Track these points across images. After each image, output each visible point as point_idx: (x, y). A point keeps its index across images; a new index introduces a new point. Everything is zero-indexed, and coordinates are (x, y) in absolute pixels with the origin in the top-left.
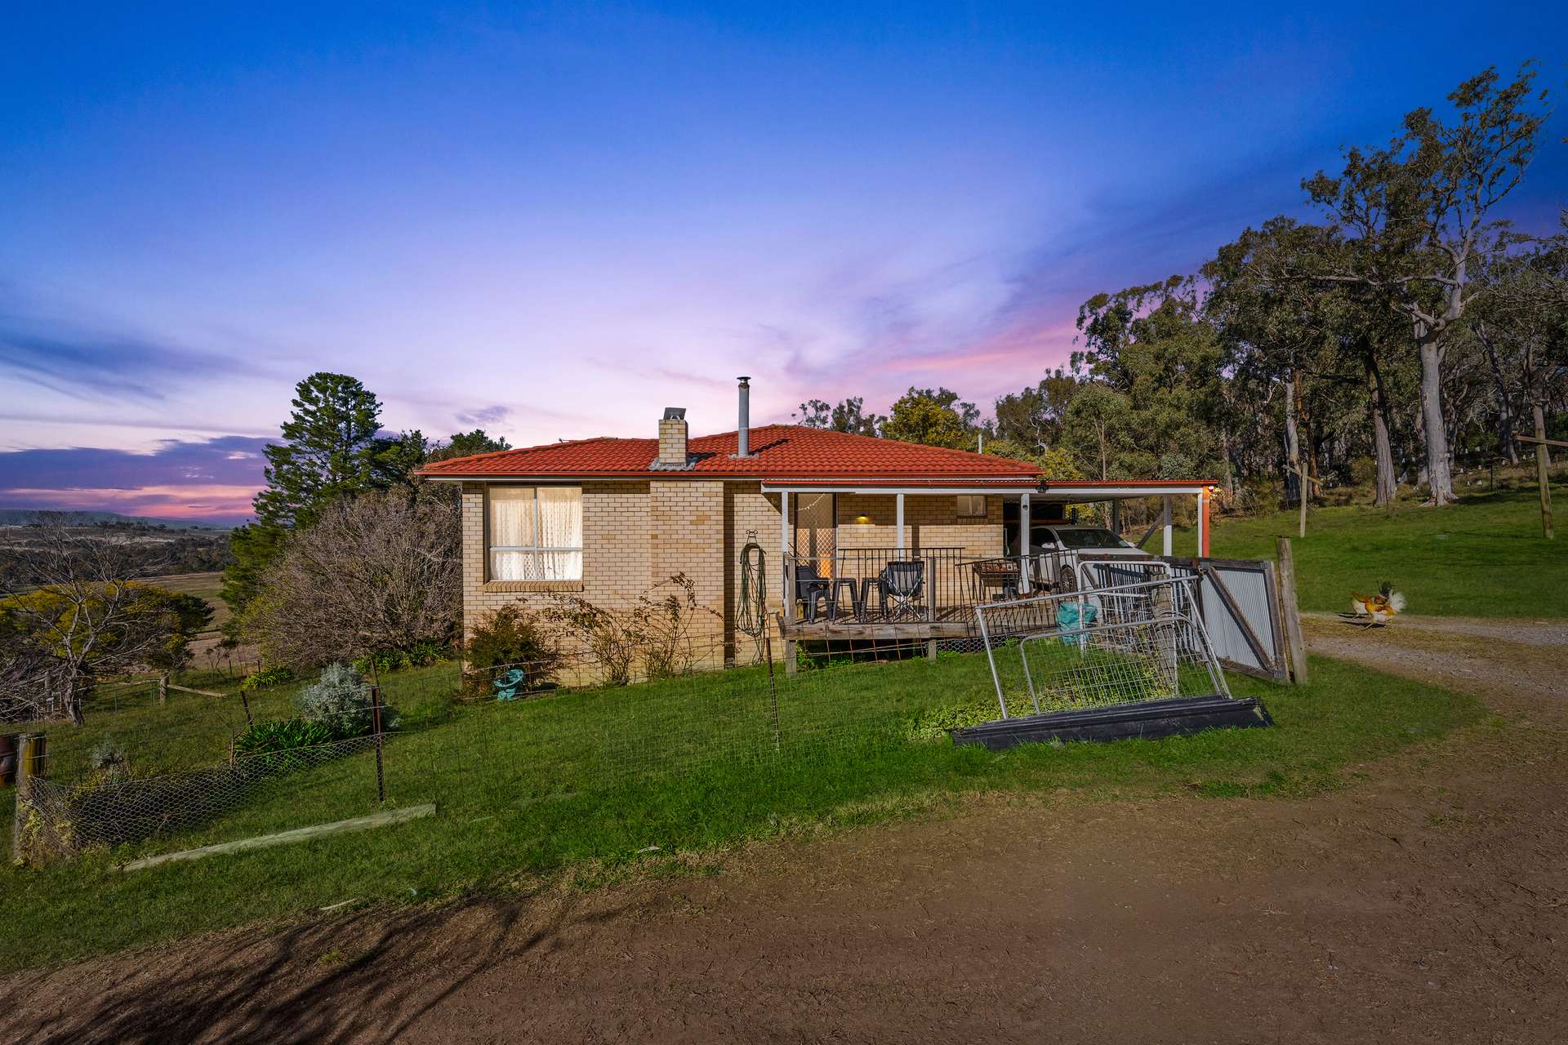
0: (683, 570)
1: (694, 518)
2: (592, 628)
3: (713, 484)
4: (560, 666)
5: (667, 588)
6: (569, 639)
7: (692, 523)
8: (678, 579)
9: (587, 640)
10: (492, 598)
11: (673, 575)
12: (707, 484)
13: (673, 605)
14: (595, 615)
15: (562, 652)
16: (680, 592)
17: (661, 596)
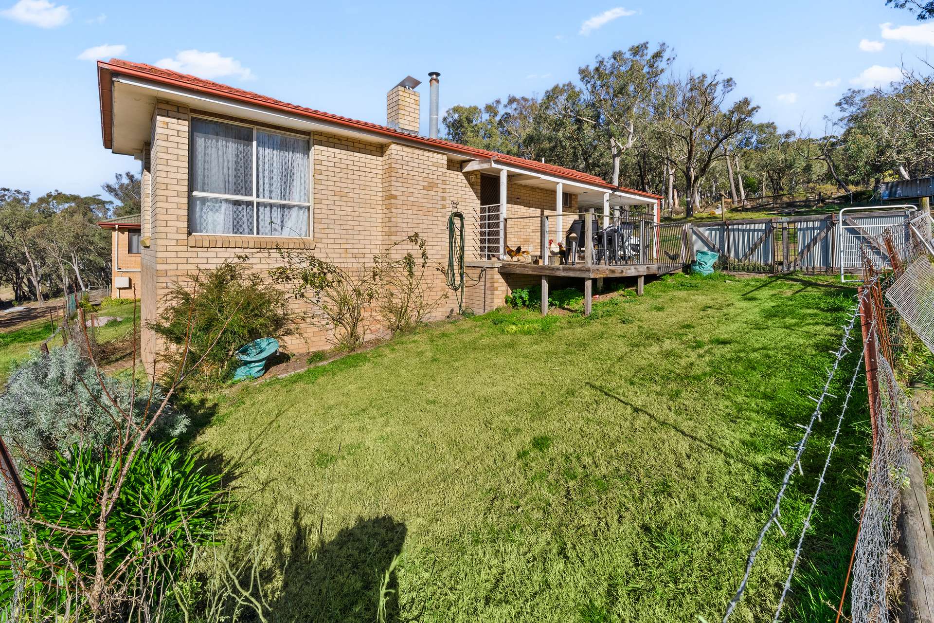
0: (417, 230)
1: (426, 184)
2: (322, 289)
3: (439, 156)
4: (288, 333)
5: (404, 247)
6: (298, 301)
7: (424, 188)
8: (414, 238)
9: (318, 301)
10: (200, 255)
11: (410, 234)
12: (436, 155)
13: (409, 262)
14: (325, 274)
15: (290, 317)
16: (414, 250)
17: (398, 254)
